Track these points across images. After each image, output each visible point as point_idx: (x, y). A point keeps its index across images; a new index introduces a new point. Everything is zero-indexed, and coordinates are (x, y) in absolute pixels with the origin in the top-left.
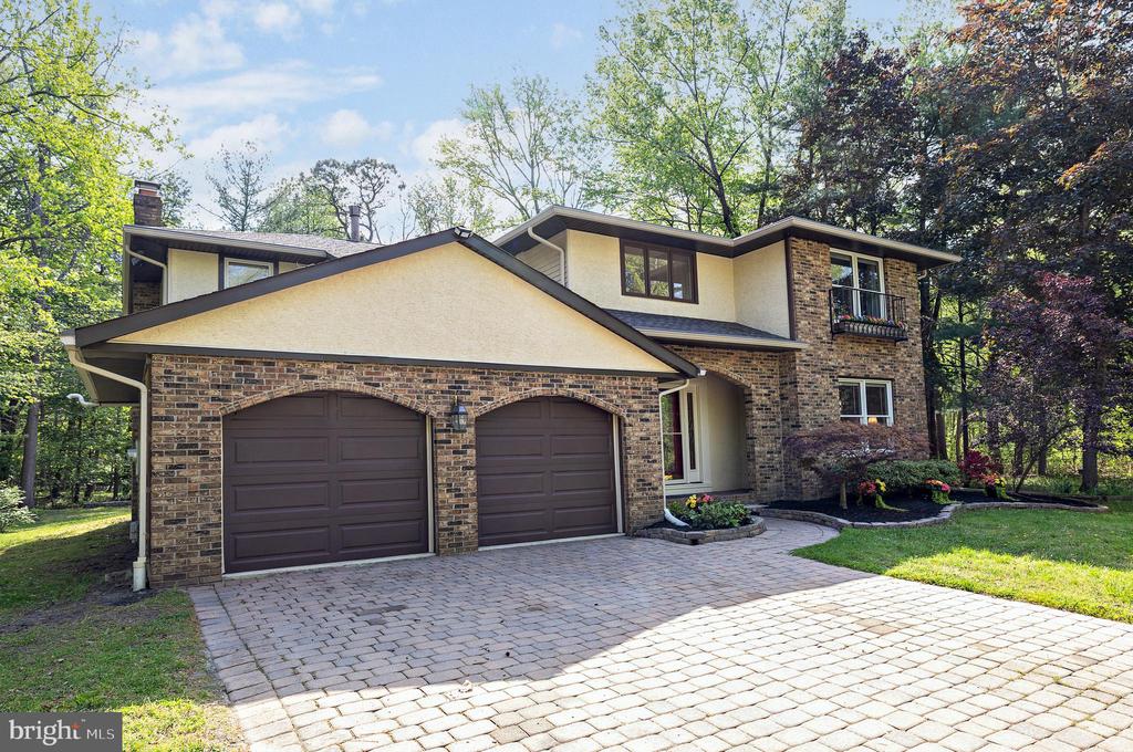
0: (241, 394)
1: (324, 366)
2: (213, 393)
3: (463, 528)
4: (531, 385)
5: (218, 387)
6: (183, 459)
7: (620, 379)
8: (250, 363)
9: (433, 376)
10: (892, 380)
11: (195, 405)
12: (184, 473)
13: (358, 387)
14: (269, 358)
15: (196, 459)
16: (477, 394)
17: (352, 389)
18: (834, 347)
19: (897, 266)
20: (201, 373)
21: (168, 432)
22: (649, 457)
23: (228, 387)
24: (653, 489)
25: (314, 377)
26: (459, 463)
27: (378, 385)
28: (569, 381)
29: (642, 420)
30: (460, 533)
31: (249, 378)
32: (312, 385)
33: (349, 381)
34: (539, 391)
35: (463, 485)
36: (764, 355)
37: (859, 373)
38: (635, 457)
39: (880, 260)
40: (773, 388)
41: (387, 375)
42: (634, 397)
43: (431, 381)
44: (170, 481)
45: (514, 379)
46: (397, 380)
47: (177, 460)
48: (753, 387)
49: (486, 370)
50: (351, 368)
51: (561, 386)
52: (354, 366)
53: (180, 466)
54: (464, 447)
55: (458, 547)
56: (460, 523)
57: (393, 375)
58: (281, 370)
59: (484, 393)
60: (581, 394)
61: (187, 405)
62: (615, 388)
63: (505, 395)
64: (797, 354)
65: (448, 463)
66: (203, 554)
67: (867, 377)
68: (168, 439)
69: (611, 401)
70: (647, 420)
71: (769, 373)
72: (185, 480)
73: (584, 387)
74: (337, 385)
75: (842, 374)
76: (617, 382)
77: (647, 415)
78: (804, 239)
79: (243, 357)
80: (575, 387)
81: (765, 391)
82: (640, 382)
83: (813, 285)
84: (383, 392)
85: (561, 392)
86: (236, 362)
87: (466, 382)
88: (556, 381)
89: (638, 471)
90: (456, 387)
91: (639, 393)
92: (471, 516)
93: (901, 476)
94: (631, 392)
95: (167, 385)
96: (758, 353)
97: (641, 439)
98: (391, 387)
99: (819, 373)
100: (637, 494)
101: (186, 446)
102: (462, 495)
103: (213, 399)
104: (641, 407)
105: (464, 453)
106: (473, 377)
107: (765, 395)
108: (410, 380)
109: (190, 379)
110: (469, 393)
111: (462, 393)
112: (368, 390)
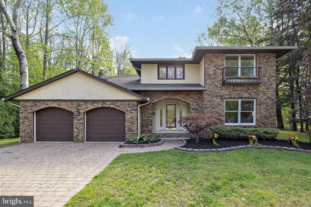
0: (35, 108)
1: (50, 102)
2: (30, 108)
3: (79, 137)
4: (98, 105)
5: (31, 107)
6: (25, 120)
7: (124, 102)
8: (36, 102)
9: (73, 103)
10: (256, 98)
11: (27, 110)
12: (25, 123)
13: (56, 106)
14: (39, 101)
15: (27, 120)
16: (83, 107)
17: (55, 106)
18: (223, 88)
19: (262, 56)
20: (28, 104)
21: (23, 115)
22: (132, 123)
23: (32, 107)
24: (133, 131)
25: (48, 104)
26: (78, 122)
27: (61, 106)
28: (108, 103)
29: (131, 113)
30: (78, 138)
31: (36, 105)
32: (47, 106)
33: (55, 105)
34: (100, 106)
35: (80, 127)
36: (196, 93)
37: (236, 96)
38: (128, 123)
39: (254, 55)
40: (199, 103)
41: (63, 103)
42: (128, 107)
43: (72, 104)
44: (23, 124)
45: (93, 103)
46: (65, 104)
47: (24, 120)
48: (191, 103)
49: (86, 101)
50: (55, 102)
51: (106, 104)
52: (56, 102)
53: (24, 121)
54: (80, 119)
55: (78, 141)
56: (78, 136)
57: (64, 103)
58: (42, 103)
59: (85, 107)
60: (112, 106)
61: (26, 110)
62: (123, 104)
63: (91, 107)
64: (204, 92)
65: (76, 123)
66: (28, 138)
67: (240, 98)
68: (23, 116)
69: (121, 108)
70: (132, 113)
71: (198, 98)
72: (25, 124)
73: (113, 104)
74: (52, 106)
75: (226, 97)
76: (123, 103)
77: (132, 111)
78: (211, 53)
79: (35, 101)
80: (110, 104)
81: (196, 104)
82: (130, 103)
83: (214, 68)
84: (62, 107)
85: (106, 106)
86: (34, 102)
87: (81, 104)
88: (104, 103)
89: (129, 126)
90: (79, 105)
91: (130, 106)
92: (81, 134)
93: (234, 133)
94: (127, 105)
95: (22, 107)
96: (193, 92)
97: (130, 118)
98: (63, 106)
99: (215, 97)
100: (128, 132)
101: (26, 118)
102: (79, 130)
103: (30, 109)
104: (131, 109)
105: (80, 120)
106: (83, 103)
107: (196, 105)
108: (68, 104)
109: (26, 105)
110: (82, 107)
111: (80, 107)
112: (59, 107)
